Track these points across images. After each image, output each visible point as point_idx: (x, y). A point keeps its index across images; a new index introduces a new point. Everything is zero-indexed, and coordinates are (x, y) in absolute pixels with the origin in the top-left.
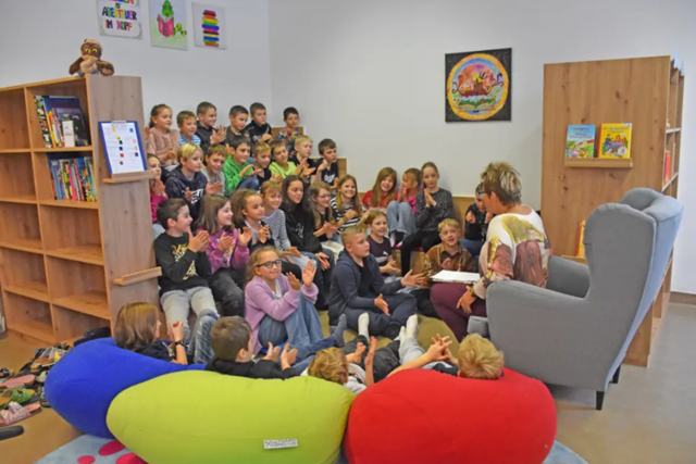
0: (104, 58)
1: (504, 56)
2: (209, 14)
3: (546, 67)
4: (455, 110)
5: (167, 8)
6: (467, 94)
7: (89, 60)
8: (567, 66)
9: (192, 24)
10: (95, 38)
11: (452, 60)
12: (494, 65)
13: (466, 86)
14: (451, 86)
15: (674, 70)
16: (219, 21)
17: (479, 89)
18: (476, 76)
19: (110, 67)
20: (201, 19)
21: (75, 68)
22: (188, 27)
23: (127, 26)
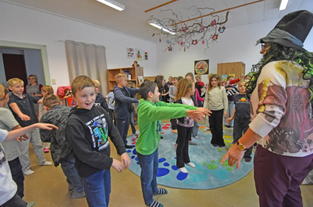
0: (138, 64)
1: (207, 61)
2: (146, 53)
3: (218, 65)
4: (197, 72)
5: (139, 52)
6: (200, 69)
7: (135, 64)
8: (222, 64)
9: (143, 55)
10: (136, 60)
11: (196, 62)
12: (205, 63)
13: (199, 67)
14: (196, 67)
15: (243, 64)
16: (148, 55)
17: (202, 68)
18: (201, 65)
19: (139, 65)
20: (144, 54)
21: (133, 65)
22: (142, 56)
23: (131, 56)
